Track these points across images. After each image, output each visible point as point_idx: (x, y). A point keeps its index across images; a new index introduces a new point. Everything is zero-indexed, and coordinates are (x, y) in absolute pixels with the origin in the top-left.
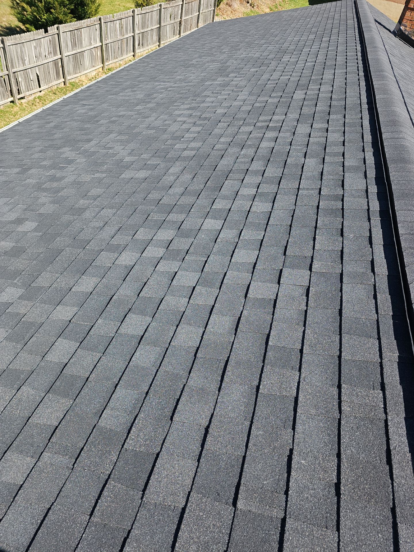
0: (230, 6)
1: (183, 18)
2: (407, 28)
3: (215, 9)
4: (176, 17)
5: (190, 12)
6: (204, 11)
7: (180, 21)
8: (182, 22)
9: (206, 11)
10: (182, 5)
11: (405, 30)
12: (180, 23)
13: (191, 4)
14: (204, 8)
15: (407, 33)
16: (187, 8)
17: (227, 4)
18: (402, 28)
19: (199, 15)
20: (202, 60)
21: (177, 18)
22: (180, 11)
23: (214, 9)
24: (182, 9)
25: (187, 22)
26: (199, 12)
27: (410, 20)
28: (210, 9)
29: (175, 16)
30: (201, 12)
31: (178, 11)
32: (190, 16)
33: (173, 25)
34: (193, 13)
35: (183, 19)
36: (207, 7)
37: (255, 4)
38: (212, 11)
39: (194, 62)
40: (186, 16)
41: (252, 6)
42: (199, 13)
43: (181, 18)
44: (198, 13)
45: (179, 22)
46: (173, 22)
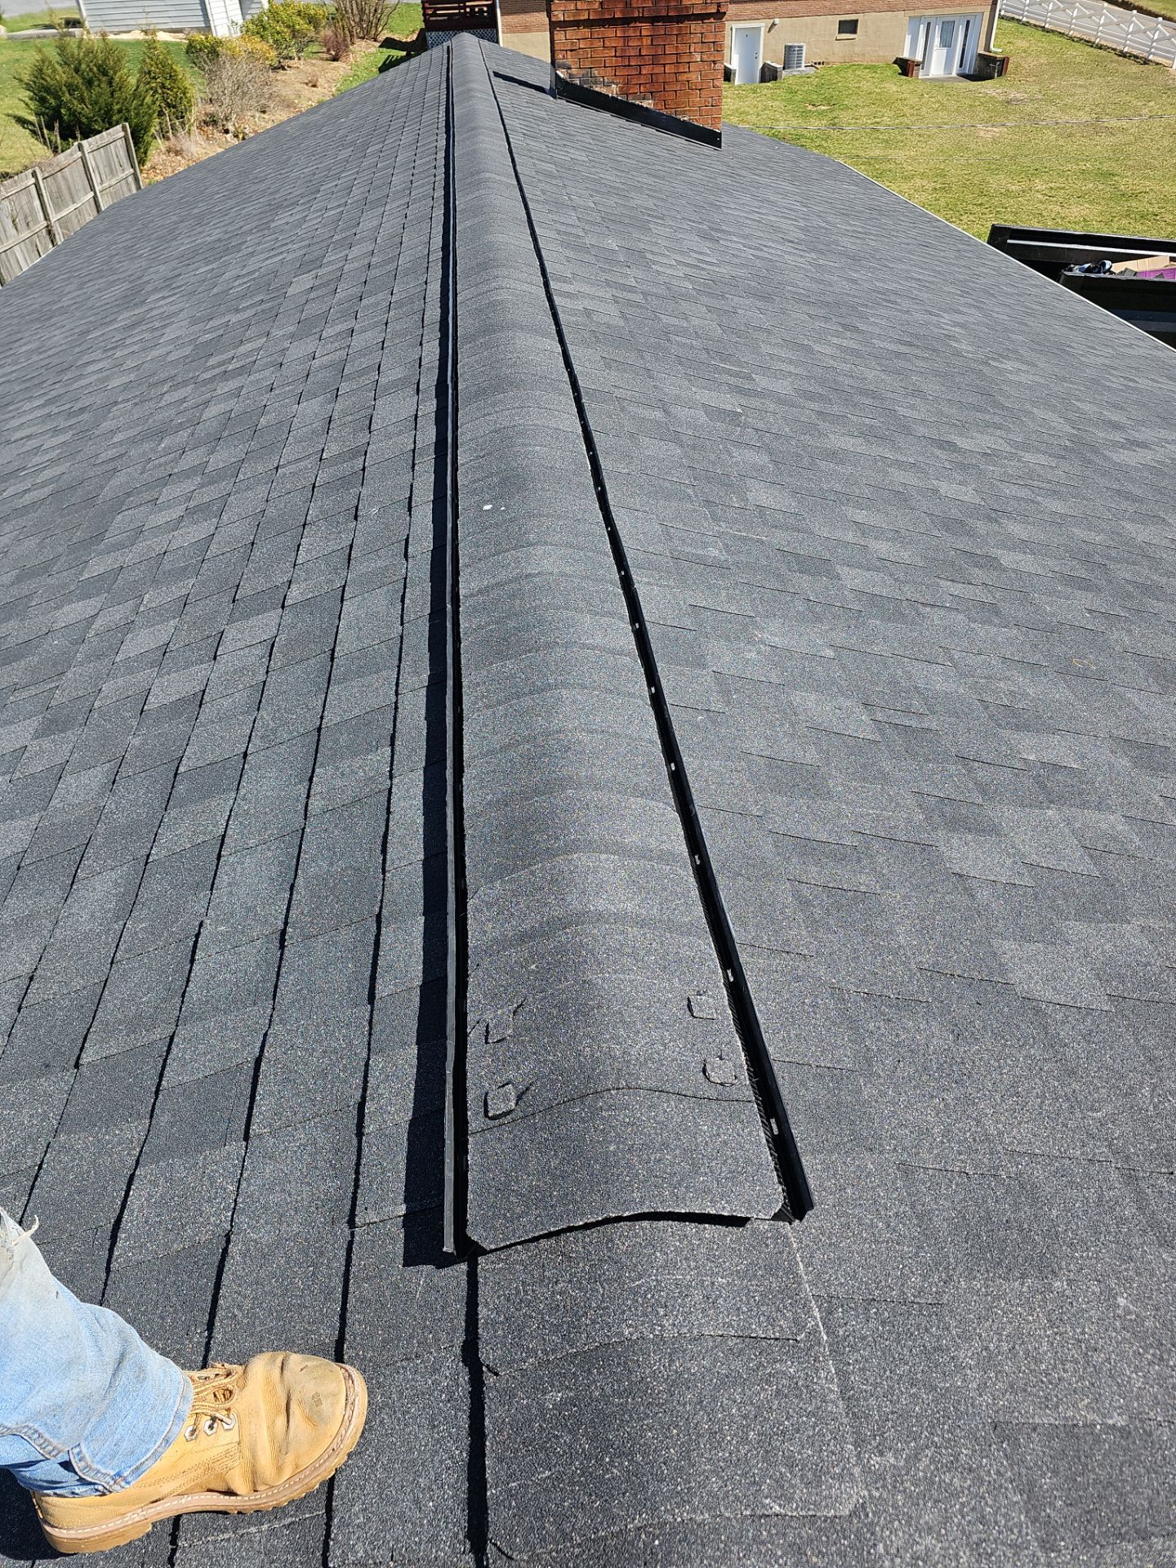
0: (177, 153)
1: (54, 218)
2: (574, 71)
3: (135, 170)
4: (30, 219)
5: (67, 197)
6: (106, 185)
7: (47, 226)
8: (54, 229)
9: (113, 182)
10: (37, 185)
11: (571, 76)
12: (49, 232)
13: (63, 177)
14: (104, 177)
15: (578, 82)
16: (54, 189)
17: (169, 151)
18: (561, 73)
19: (95, 198)
20: (85, 291)
21: (36, 222)
22: (37, 203)
23: (132, 171)
24: (40, 195)
25: (69, 225)
26: (92, 188)
27: (571, 51)
28: (123, 175)
29: (26, 217)
30: (98, 188)
31: (30, 202)
32: (72, 207)
33: (31, 243)
34: (76, 198)
35: (53, 220)
36: (112, 173)
37: (247, 131)
38: (131, 179)
39: (65, 302)
40: (58, 208)
41: (241, 136)
42: (95, 193)
43: (46, 219)
44: (92, 194)
45: (44, 231)
46: (26, 234)
